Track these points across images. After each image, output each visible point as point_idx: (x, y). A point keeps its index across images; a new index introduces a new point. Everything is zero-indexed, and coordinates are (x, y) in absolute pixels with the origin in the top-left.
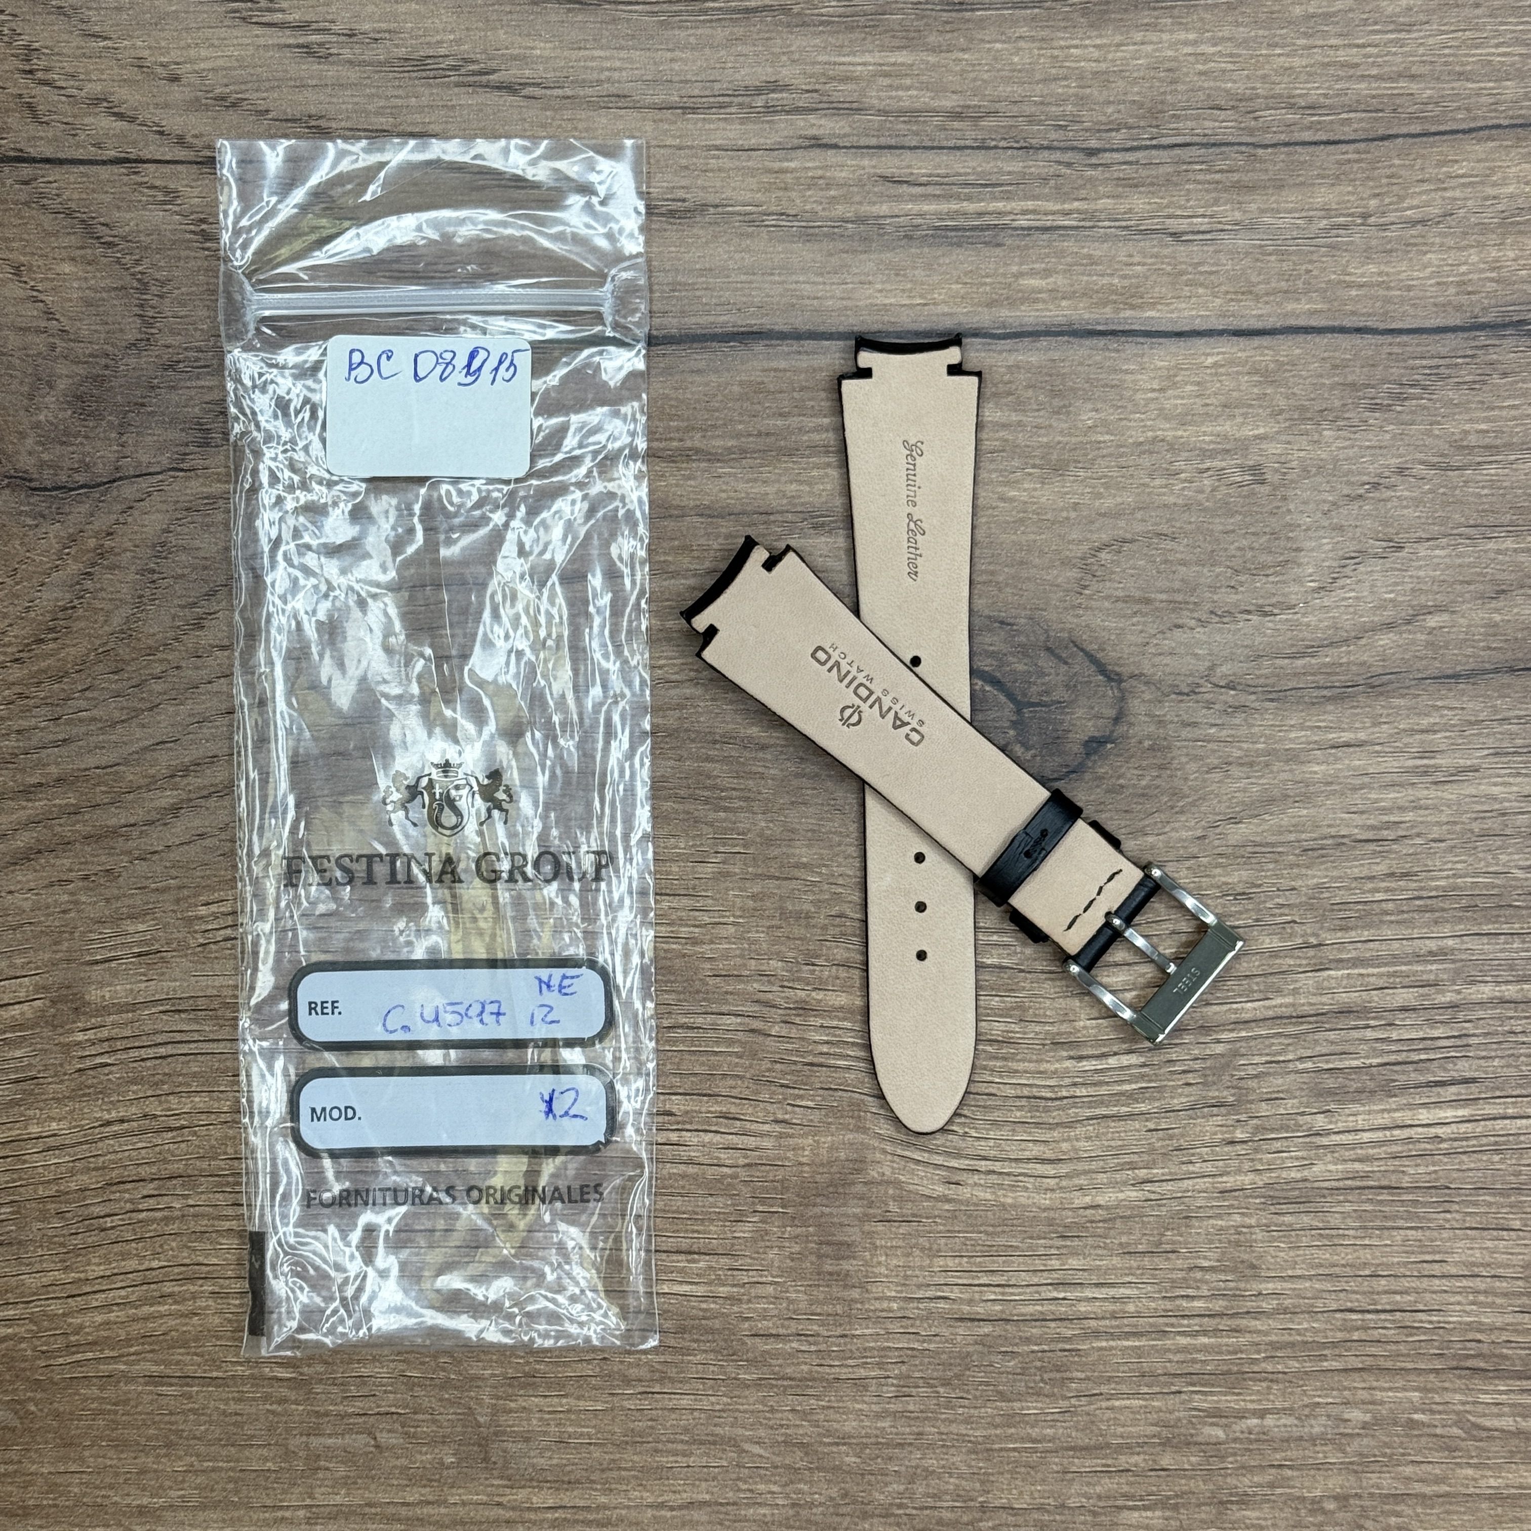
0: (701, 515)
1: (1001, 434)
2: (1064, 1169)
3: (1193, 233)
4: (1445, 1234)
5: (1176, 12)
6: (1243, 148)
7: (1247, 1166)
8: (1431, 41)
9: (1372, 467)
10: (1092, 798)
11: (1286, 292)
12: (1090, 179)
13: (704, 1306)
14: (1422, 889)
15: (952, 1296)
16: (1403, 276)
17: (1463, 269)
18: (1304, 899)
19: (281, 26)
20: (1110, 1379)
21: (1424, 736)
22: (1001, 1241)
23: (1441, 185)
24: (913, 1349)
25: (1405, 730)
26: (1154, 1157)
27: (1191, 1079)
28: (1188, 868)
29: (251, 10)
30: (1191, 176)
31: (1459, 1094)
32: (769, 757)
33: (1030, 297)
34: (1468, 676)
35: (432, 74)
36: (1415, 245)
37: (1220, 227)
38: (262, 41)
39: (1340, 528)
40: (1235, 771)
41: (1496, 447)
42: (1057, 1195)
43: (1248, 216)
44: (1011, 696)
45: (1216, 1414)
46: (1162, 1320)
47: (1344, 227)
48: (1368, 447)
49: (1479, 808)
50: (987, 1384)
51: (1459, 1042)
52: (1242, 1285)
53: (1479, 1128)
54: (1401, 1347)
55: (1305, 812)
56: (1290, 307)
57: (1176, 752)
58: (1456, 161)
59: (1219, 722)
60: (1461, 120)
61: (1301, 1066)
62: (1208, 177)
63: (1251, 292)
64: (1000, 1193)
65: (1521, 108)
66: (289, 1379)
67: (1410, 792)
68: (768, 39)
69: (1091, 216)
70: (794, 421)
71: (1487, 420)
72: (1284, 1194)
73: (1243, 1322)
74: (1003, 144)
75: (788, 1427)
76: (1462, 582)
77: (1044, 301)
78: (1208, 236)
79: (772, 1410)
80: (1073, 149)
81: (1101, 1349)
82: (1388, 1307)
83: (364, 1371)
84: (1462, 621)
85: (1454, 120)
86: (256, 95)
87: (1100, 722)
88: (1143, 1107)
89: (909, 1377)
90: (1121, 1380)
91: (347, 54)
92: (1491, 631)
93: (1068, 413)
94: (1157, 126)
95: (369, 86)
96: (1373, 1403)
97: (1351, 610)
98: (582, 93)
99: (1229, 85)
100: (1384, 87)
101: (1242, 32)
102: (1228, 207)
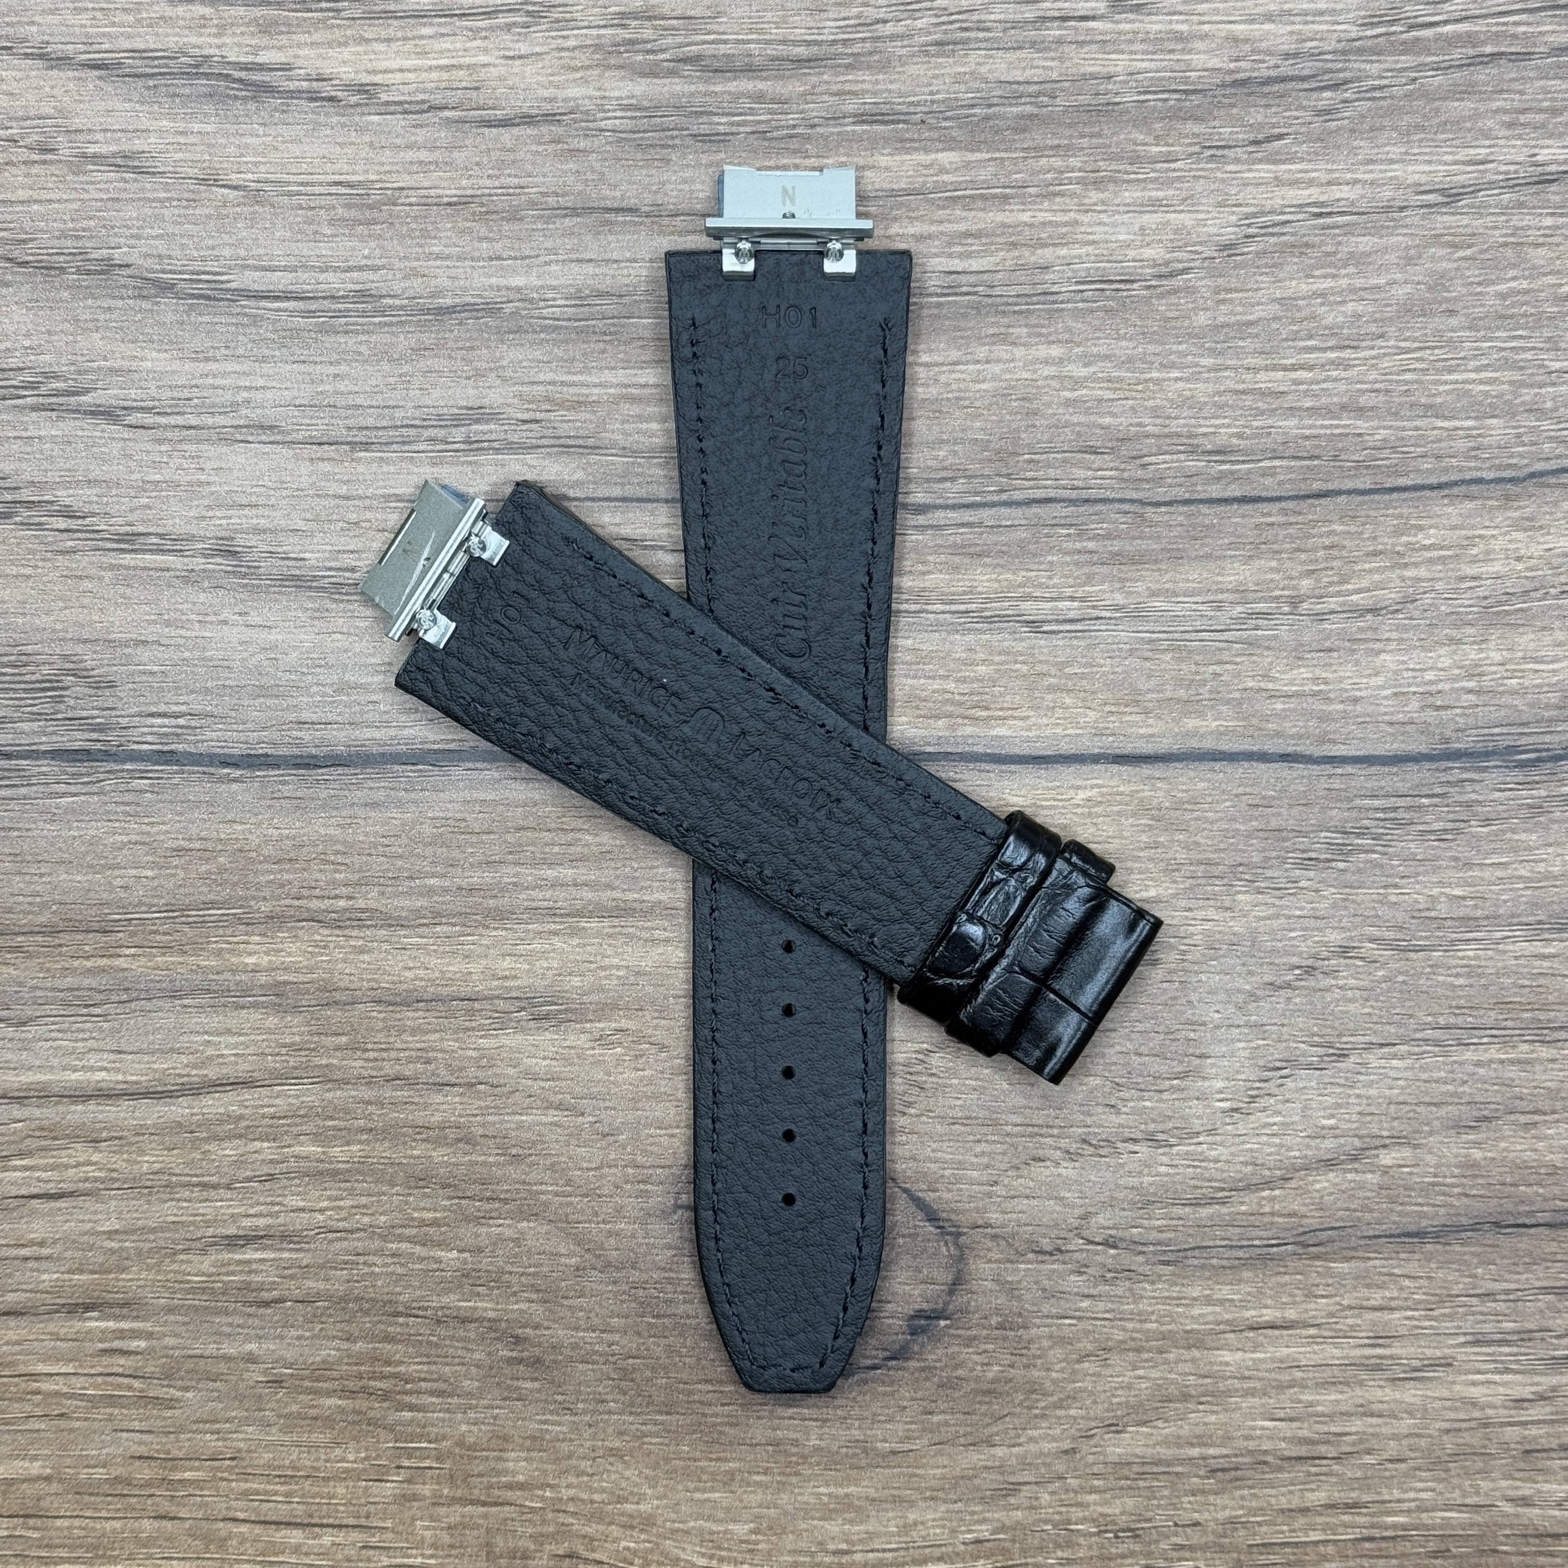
0: (380, 1001)
3: (1057, 621)
5: (1033, 320)
6: (1126, 507)
8: (1385, 362)
9: (1304, 946)
10: (919, 1395)
11: (1186, 703)
14: (1373, 1526)
16: (1347, 684)
17: (1430, 675)
18: (1211, 1538)
21: (1377, 1316)
23: (1398, 560)
25: (1351, 1308)
28: (1053, 1493)
30: (1054, 542)
32: (472, 1335)
34: (1437, 1235)
36: (1365, 640)
37: (1096, 613)
39: (1260, 1028)
40: (1114, 1359)
41: (1477, 919)
43: (1134, 599)
47: (1267, 615)
48: (1300, 917)
49: (1452, 1415)
55: (1213, 1418)
56: (1191, 723)
57: (1034, 1331)
58: (1421, 528)
59: (1093, 1291)
60: (1427, 471)
62: (1078, 545)
63: (1137, 702)
65: (1512, 457)
67: (1358, 1391)
68: (472, 348)
70: (507, 874)
71: (1464, 883)
76: (1429, 1104)
78: (1079, 627)
84: (1430, 1159)
85: (1418, 471)
87: (930, 1290)
92: (1469, 1172)
94: (1008, 475)
97: (1277, 1140)
98: (210, 421)
99: (1107, 420)
100: (1323, 425)
101: (1124, 348)
102: (1106, 587)
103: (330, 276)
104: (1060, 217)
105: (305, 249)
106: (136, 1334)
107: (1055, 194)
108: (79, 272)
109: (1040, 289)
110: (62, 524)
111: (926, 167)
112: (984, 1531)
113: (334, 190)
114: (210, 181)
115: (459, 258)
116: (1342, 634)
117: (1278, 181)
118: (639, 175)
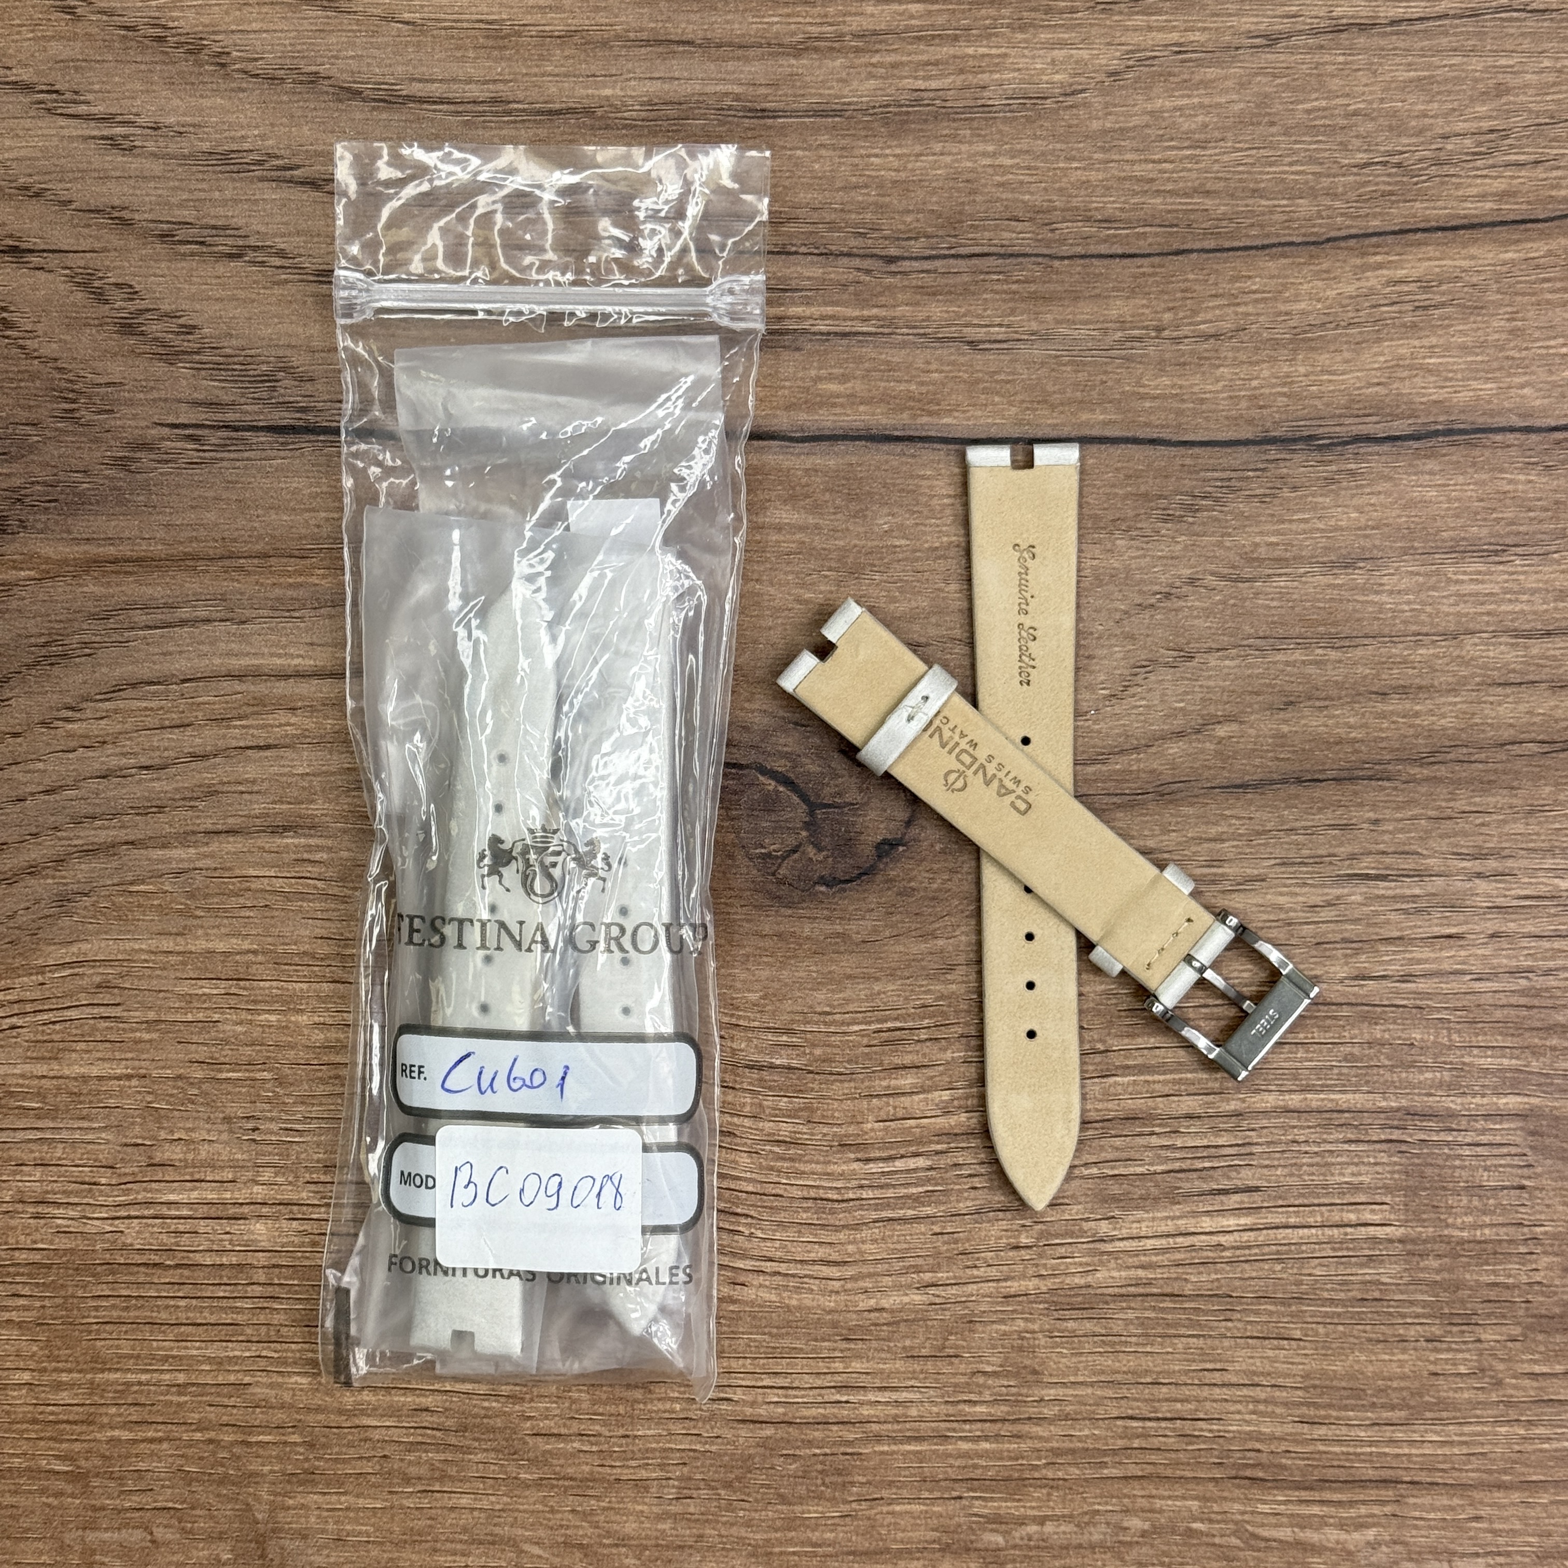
1: (798, 536)
2: (849, 1271)
3: (990, 342)
4: (1226, 1343)
5: (975, 124)
6: (1040, 260)
7: (1031, 1271)
8: (1226, 158)
9: (1163, 578)
10: (883, 900)
11: (1081, 402)
12: (889, 288)
13: (486, 1404)
15: (735, 1398)
16: (1196, 389)
17: (1255, 383)
18: (1092, 1005)
19: (88, 117)
20: (891, 1484)
21: (1211, 845)
22: (786, 1342)
23: (1233, 300)
24: (695, 1451)
25: (1193, 839)
26: (938, 1261)
27: (976, 1182)
29: (56, 101)
30: (988, 285)
31: (1242, 1202)
33: (828, 402)
34: (1255, 787)
35: (235, 168)
36: (1209, 358)
37: (1017, 336)
38: (66, 132)
39: (1131, 637)
41: (1286, 560)
42: (843, 1297)
43: (1045, 326)
44: (804, 797)
45: (997, 1520)
46: (943, 1425)
47: (1139, 339)
48: (1161, 557)
49: (1265, 917)
50: (768, 1487)
51: (1243, 1150)
52: (1024, 1391)
53: (1262, 1236)
54: (1181, 1455)
56: (1085, 416)
58: (1250, 277)
60: (1254, 236)
61: (1086, 1172)
62: (1005, 287)
63: (1046, 402)
64: (785, 1294)
65: (1314, 226)
66: (66, 1473)
69: (891, 322)
71: (1278, 533)
72: (1068, 1300)
73: (1026, 1428)
74: (803, 249)
75: (568, 1527)
76: (1251, 693)
77: (842, 406)
78: (1005, 346)
79: (552, 1511)
80: (872, 256)
81: (882, 1453)
82: (1169, 1415)
83: (142, 1466)
84: (1252, 732)
85: (1248, 236)
86: (61, 186)
87: (892, 825)
88: (928, 1210)
89: (690, 1479)
90: (903, 1485)
91: (151, 146)
92: (1279, 741)
93: (865, 516)
94: (956, 236)
95: (173, 179)
96: (1152, 1511)
97: (1142, 718)
99: (1027, 197)
100: (1179, 202)
101: (1040, 145)
102: (1025, 317)
103: (472, 86)
104: (994, 51)
105: (455, 70)
106: (319, 848)
107: (991, 35)
108: (294, 82)
109: (980, 102)
110: (277, 262)
111: (900, 14)
112: (929, 999)
113: (477, 26)
114: (389, 18)
115: (566, 76)
116: (1192, 352)
117: (1150, 28)
118: (694, 17)
